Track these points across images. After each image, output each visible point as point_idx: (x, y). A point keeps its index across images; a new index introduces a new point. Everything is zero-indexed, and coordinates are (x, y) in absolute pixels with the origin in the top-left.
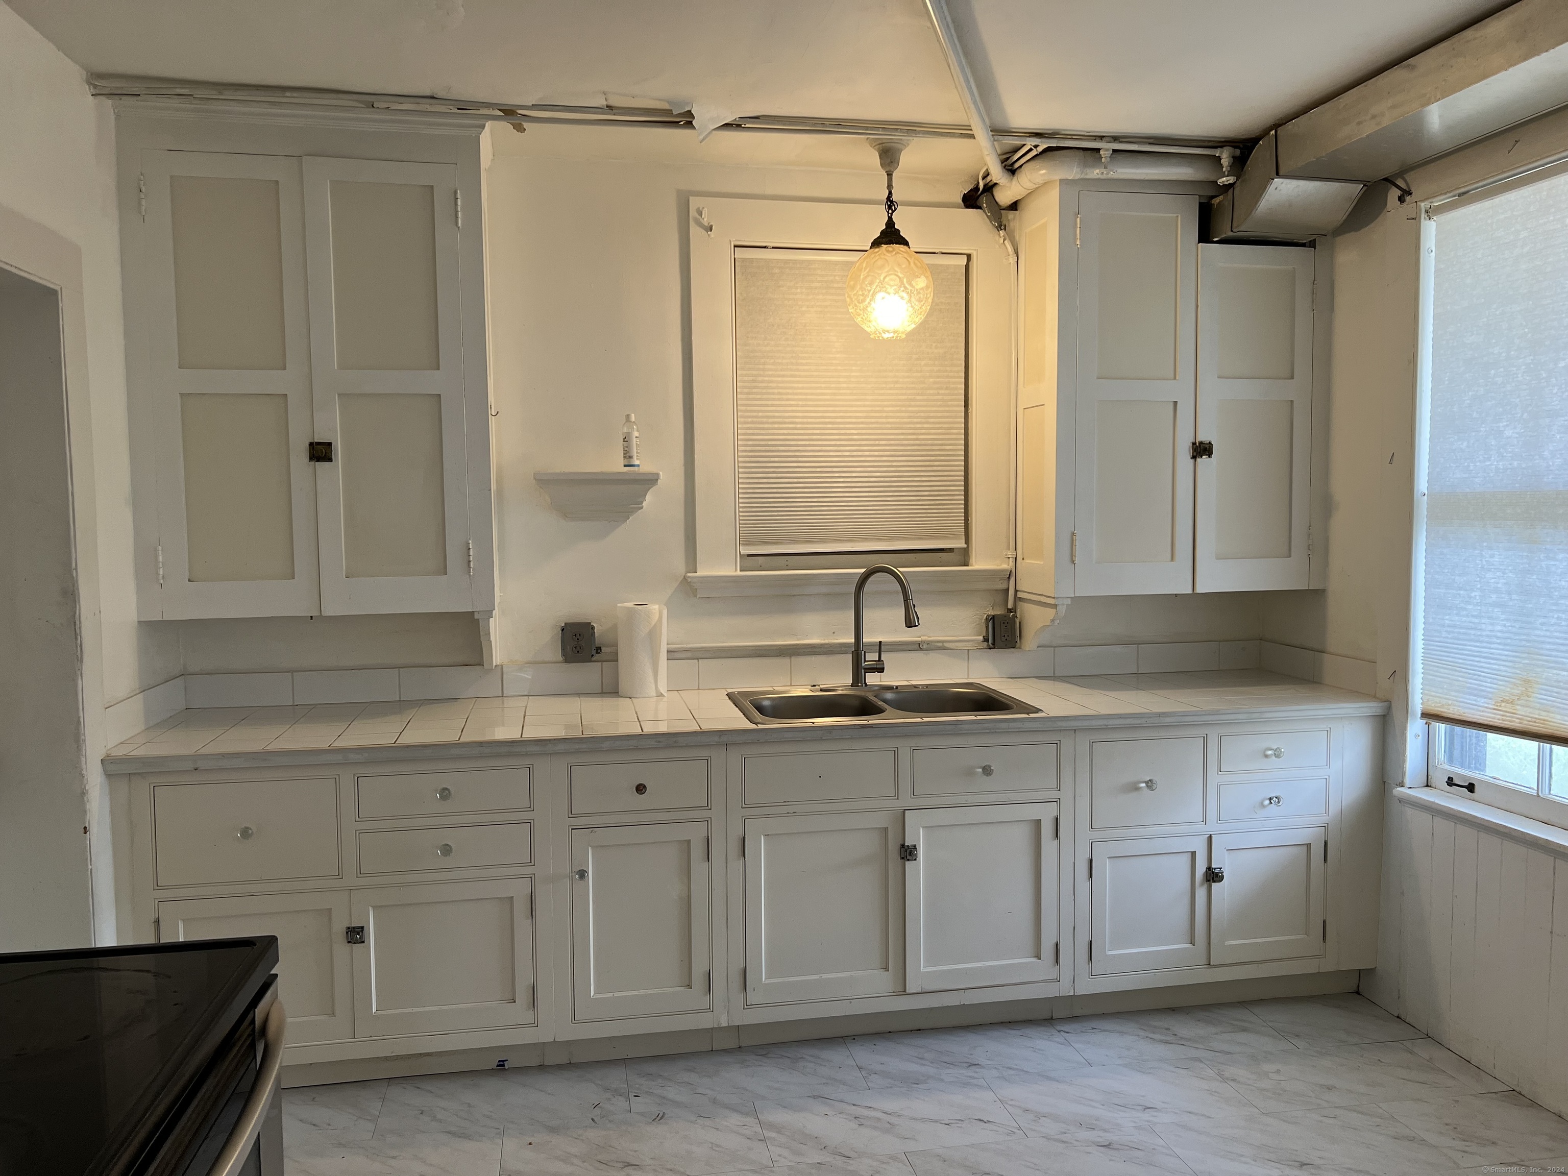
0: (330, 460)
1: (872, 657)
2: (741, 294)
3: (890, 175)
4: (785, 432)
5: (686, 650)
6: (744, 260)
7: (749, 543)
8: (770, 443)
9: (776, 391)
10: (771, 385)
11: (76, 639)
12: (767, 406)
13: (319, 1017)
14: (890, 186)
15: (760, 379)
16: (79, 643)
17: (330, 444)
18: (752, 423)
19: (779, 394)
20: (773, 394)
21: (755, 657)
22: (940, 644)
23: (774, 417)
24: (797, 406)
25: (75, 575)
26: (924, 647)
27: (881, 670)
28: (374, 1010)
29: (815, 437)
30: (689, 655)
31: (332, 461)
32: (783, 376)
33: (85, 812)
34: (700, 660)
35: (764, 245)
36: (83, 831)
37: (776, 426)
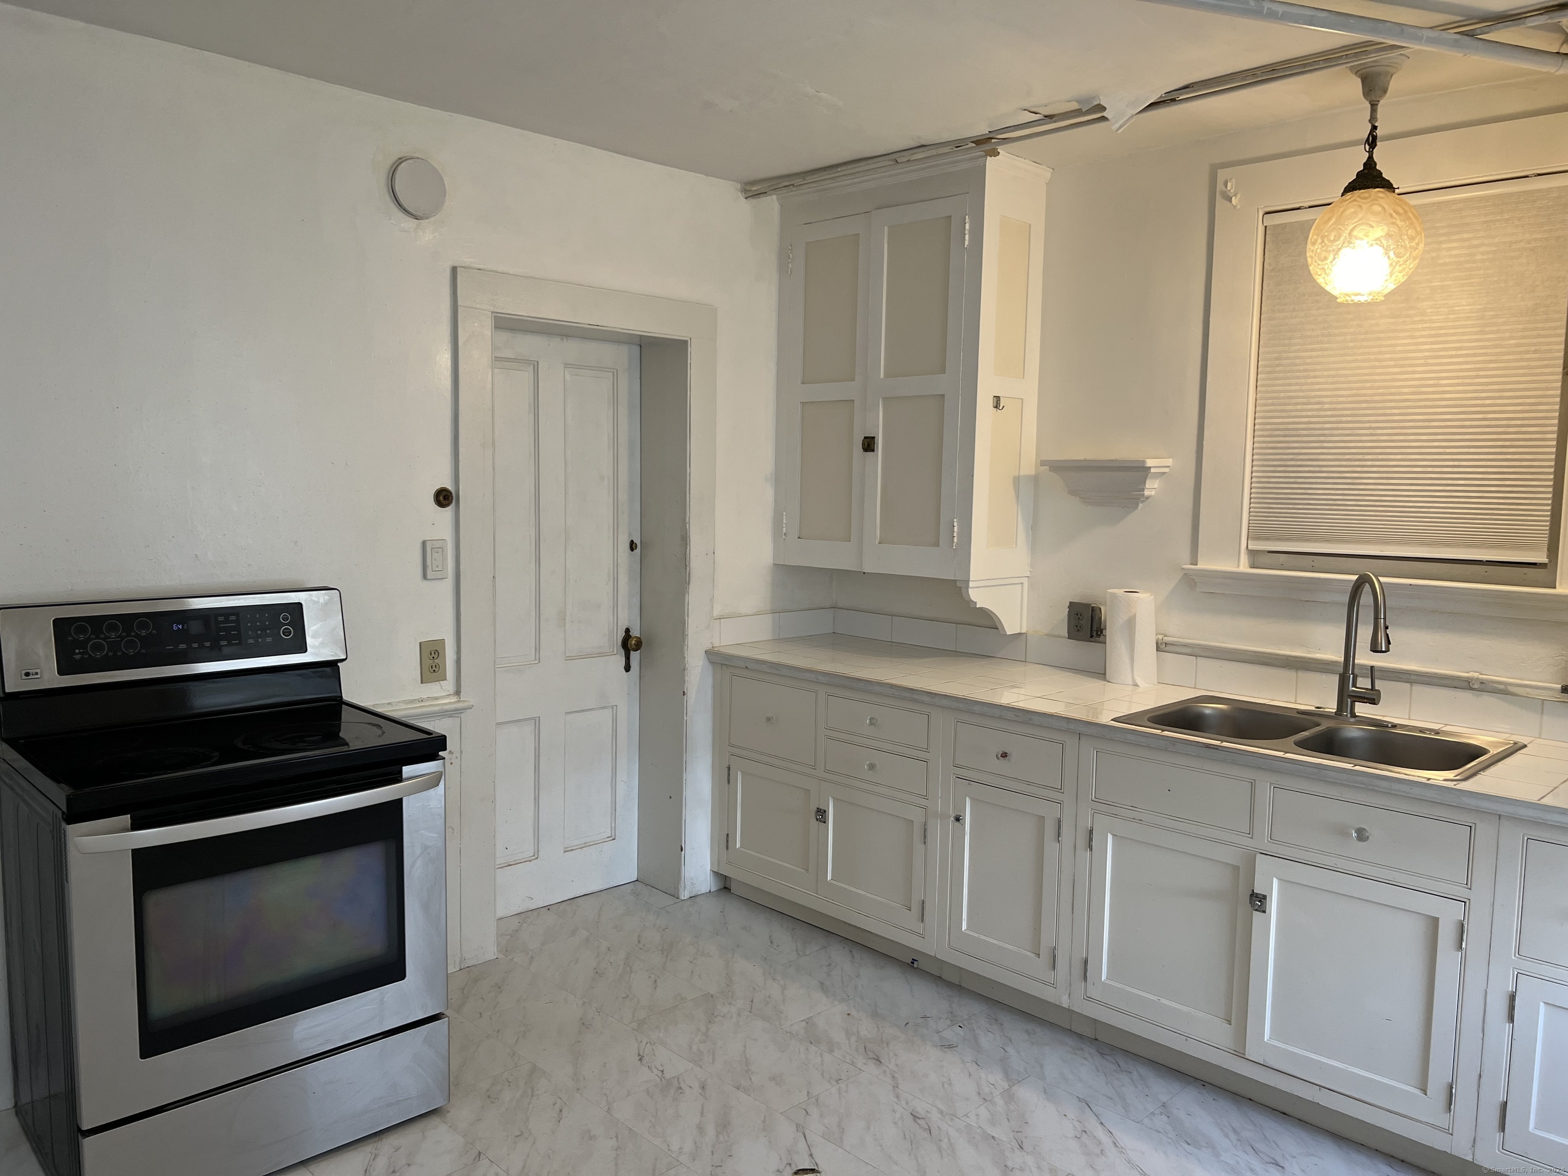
0: (873, 450)
1: (1364, 683)
2: (1270, 264)
3: (1374, 107)
4: (1309, 413)
5: (1186, 645)
6: (1276, 226)
7: (1258, 538)
8: (1290, 426)
9: (1302, 368)
10: (1297, 361)
11: (686, 569)
12: (1290, 385)
13: (797, 868)
14: (1373, 118)
15: (1285, 355)
16: (688, 572)
17: (873, 438)
18: (1273, 404)
19: (1305, 370)
20: (1299, 371)
21: (1260, 664)
22: (1502, 687)
23: (1298, 397)
24: (1326, 383)
25: (688, 527)
26: (1475, 686)
27: (1373, 701)
28: (829, 878)
29: (1344, 419)
30: (1188, 650)
31: (874, 451)
32: (1312, 350)
33: (684, 681)
34: (1198, 657)
35: (1297, 206)
36: (682, 693)
37: (1299, 407)
